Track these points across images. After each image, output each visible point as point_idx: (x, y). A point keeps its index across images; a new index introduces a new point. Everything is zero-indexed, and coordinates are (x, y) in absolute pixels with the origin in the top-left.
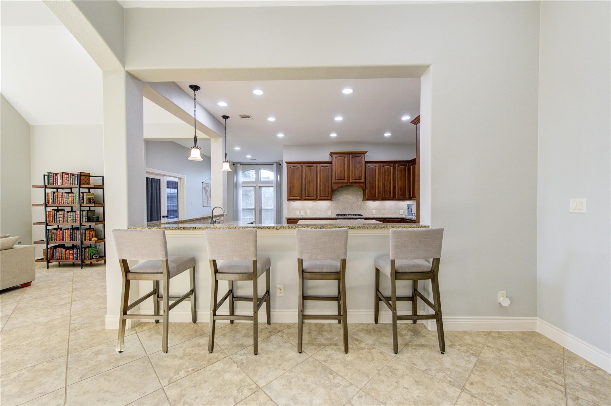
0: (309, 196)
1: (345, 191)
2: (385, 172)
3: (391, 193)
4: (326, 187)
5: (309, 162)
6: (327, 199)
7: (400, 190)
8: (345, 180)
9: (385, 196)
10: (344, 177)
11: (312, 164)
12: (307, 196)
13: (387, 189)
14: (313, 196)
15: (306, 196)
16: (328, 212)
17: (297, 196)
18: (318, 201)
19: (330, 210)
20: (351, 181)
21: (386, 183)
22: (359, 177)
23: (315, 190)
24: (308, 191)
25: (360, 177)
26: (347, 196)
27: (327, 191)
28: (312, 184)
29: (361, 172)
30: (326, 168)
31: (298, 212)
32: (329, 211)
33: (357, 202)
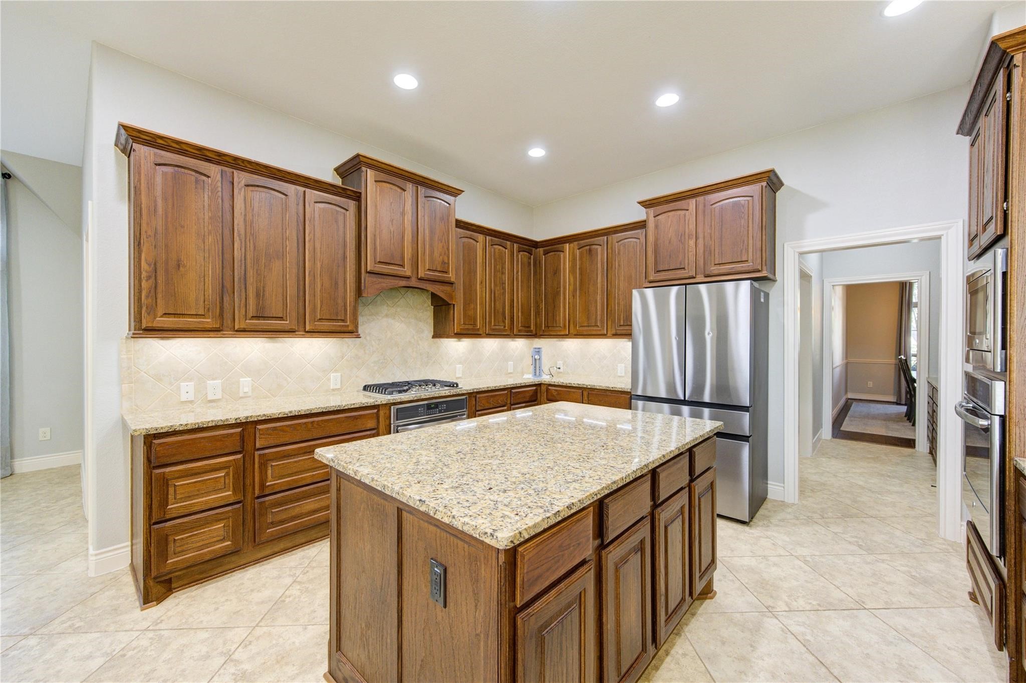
0: (264, 318)
1: (385, 307)
2: (495, 260)
3: (505, 318)
4: (336, 283)
5: (267, 167)
6: (339, 329)
7: (522, 312)
8: (402, 266)
9: (494, 325)
10: (403, 258)
11: (280, 180)
12: (253, 317)
13: (499, 306)
14: (281, 318)
15: (251, 314)
16: (329, 379)
17: (201, 312)
18: (303, 336)
19: (336, 371)
20: (421, 274)
21: (496, 291)
22: (443, 263)
23: (291, 291)
24: (258, 295)
25: (445, 263)
26: (391, 321)
27: (340, 301)
28: (276, 265)
29: (448, 249)
30: (337, 211)
31: (187, 390)
32: (332, 375)
33: (420, 342)
